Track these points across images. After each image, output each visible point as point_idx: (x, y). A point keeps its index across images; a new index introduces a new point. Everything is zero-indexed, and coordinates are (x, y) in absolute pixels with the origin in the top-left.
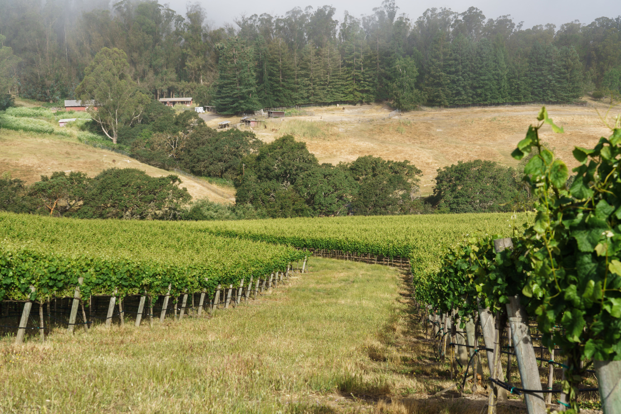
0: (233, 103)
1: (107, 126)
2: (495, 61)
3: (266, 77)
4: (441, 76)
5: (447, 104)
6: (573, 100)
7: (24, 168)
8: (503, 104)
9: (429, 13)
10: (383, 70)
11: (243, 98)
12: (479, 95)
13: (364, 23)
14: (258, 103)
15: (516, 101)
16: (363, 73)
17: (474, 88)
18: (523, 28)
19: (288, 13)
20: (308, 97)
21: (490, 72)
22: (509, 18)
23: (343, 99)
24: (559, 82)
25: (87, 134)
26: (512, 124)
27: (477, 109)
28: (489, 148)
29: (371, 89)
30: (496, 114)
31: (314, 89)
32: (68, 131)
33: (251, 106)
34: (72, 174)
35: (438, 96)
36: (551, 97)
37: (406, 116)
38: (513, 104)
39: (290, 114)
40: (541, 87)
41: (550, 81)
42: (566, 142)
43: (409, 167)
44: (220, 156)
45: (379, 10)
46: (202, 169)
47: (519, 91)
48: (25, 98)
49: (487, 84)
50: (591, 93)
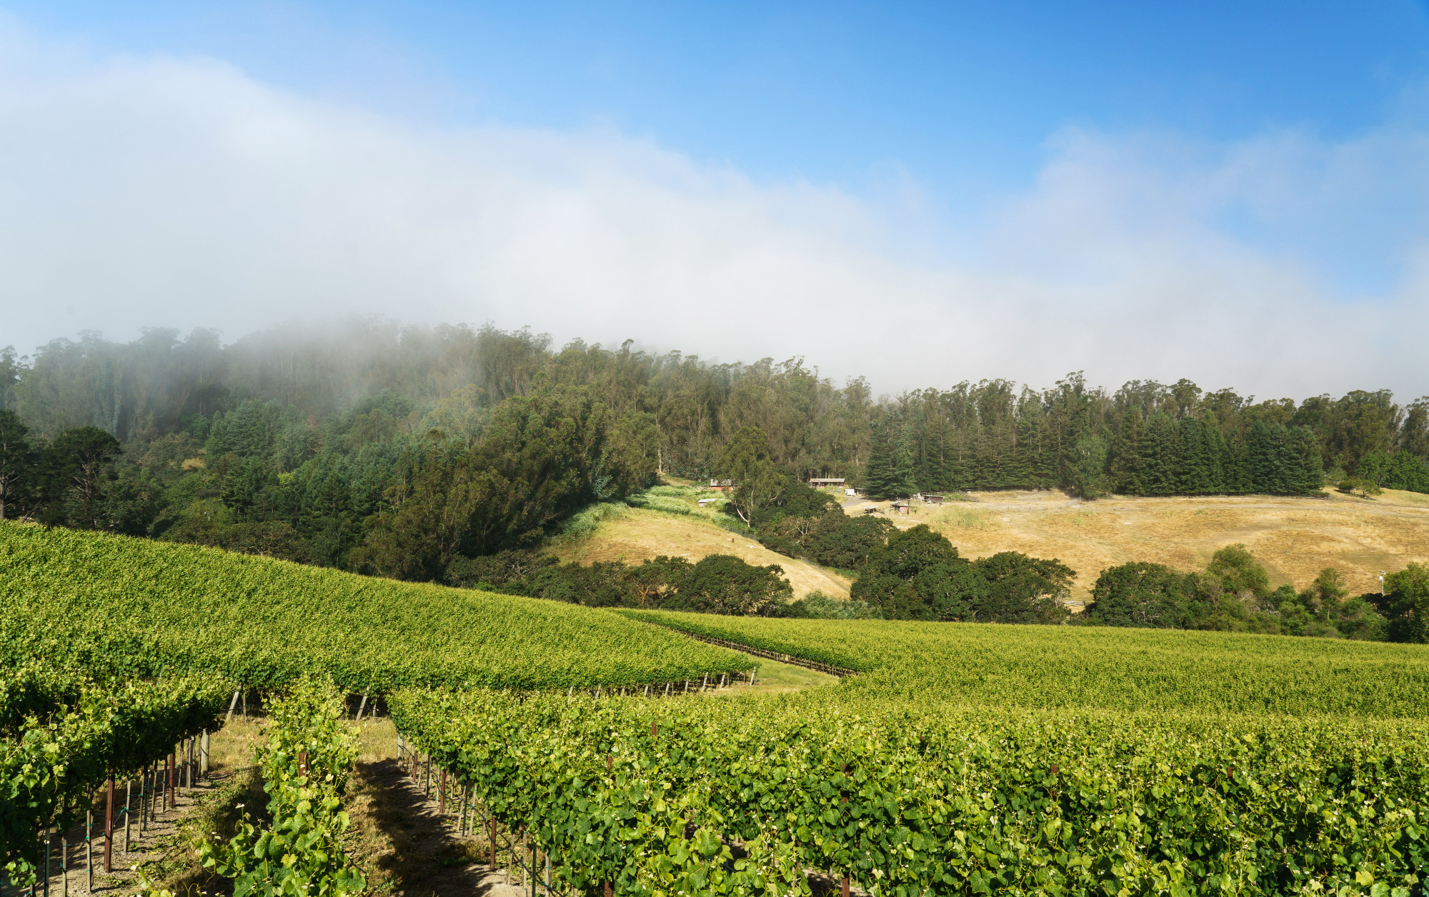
0: (885, 485)
1: (742, 508)
2: (1203, 443)
3: (925, 457)
4: (1134, 459)
5: (1143, 492)
6: (1311, 491)
7: (640, 550)
8: (1216, 494)
9: (1130, 387)
10: (1065, 452)
11: (896, 480)
12: (1183, 483)
13: (1046, 397)
14: (914, 485)
15: (1232, 491)
16: (1041, 454)
17: (1177, 474)
18: (1253, 404)
19: (954, 387)
20: (974, 481)
21: (1196, 455)
22: (1231, 391)
23: (1016, 484)
24: (1291, 469)
25: (724, 516)
26: (1222, 519)
27: (1181, 499)
28: (1187, 547)
29: (1051, 473)
30: (1205, 506)
31: (981, 471)
32: (705, 511)
33: (904, 489)
34: (673, 559)
35: (1131, 483)
36: (1281, 487)
37: (1091, 506)
38: (1229, 494)
39: (950, 499)
40: (1266, 475)
41: (1278, 467)
42: (1290, 543)
43: (1059, 567)
44: (850, 545)
45: (1063, 384)
46: (829, 559)
47: (1236, 479)
48: (674, 476)
49: (1194, 470)
50: (1338, 483)
